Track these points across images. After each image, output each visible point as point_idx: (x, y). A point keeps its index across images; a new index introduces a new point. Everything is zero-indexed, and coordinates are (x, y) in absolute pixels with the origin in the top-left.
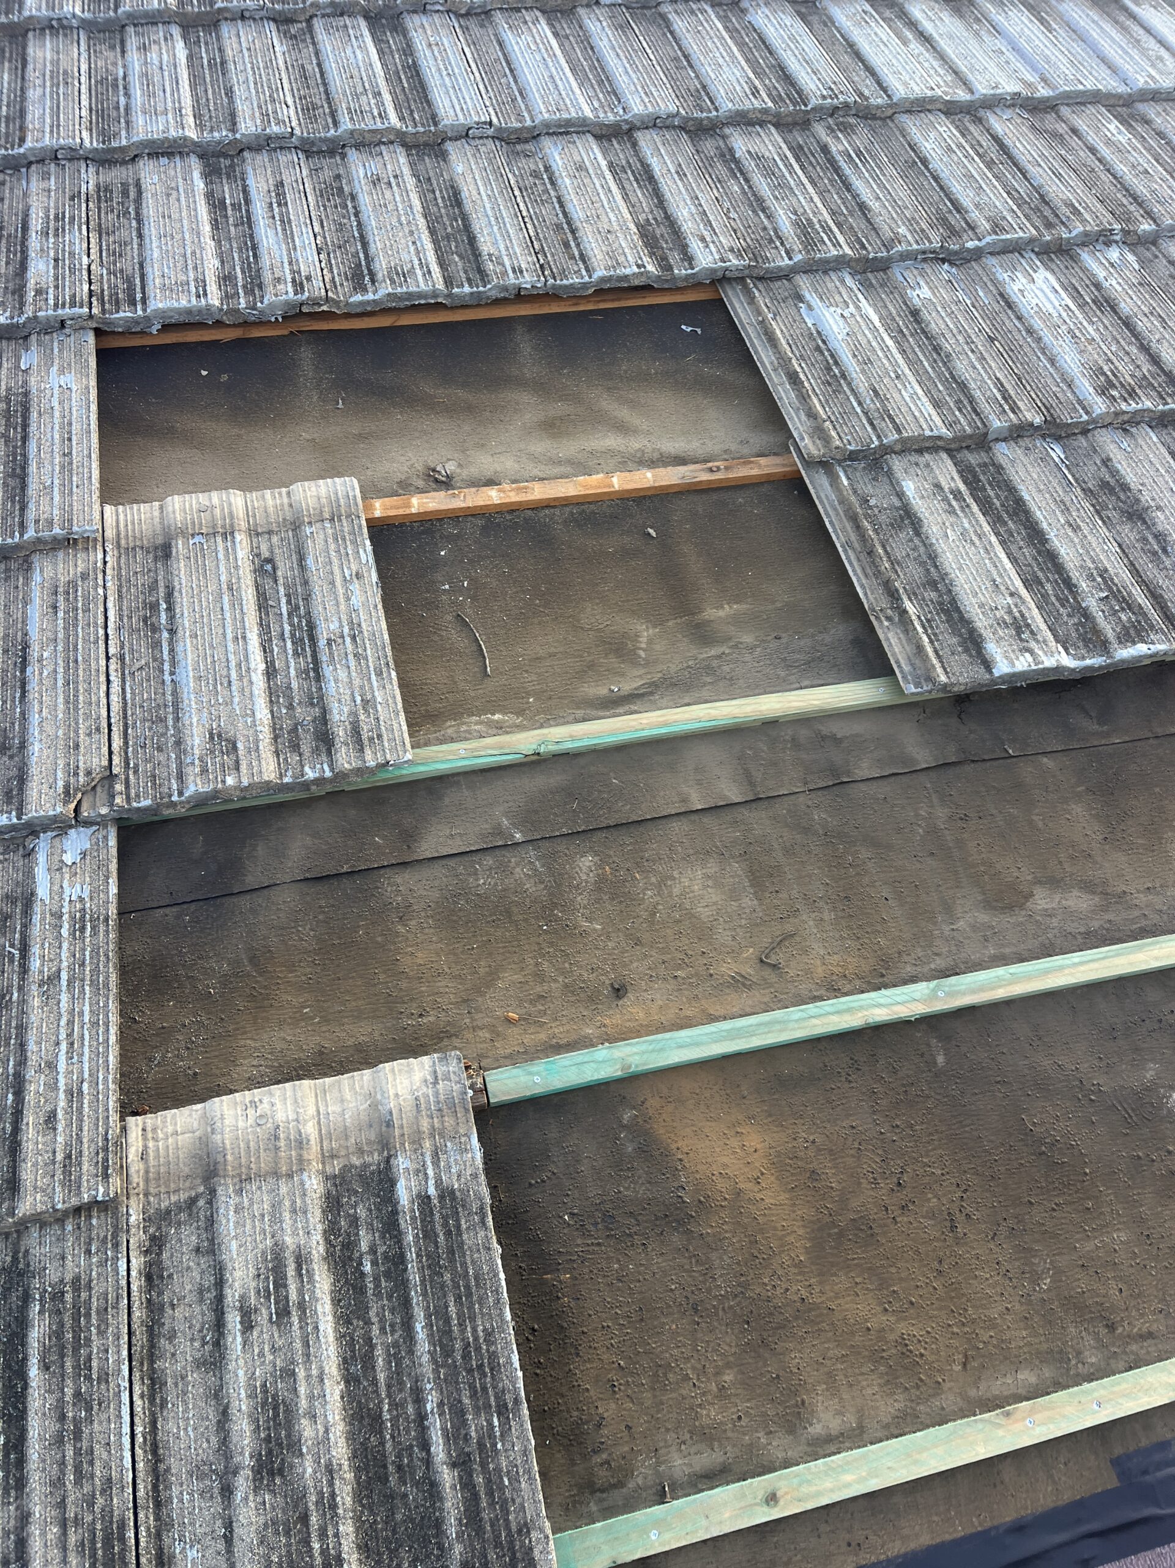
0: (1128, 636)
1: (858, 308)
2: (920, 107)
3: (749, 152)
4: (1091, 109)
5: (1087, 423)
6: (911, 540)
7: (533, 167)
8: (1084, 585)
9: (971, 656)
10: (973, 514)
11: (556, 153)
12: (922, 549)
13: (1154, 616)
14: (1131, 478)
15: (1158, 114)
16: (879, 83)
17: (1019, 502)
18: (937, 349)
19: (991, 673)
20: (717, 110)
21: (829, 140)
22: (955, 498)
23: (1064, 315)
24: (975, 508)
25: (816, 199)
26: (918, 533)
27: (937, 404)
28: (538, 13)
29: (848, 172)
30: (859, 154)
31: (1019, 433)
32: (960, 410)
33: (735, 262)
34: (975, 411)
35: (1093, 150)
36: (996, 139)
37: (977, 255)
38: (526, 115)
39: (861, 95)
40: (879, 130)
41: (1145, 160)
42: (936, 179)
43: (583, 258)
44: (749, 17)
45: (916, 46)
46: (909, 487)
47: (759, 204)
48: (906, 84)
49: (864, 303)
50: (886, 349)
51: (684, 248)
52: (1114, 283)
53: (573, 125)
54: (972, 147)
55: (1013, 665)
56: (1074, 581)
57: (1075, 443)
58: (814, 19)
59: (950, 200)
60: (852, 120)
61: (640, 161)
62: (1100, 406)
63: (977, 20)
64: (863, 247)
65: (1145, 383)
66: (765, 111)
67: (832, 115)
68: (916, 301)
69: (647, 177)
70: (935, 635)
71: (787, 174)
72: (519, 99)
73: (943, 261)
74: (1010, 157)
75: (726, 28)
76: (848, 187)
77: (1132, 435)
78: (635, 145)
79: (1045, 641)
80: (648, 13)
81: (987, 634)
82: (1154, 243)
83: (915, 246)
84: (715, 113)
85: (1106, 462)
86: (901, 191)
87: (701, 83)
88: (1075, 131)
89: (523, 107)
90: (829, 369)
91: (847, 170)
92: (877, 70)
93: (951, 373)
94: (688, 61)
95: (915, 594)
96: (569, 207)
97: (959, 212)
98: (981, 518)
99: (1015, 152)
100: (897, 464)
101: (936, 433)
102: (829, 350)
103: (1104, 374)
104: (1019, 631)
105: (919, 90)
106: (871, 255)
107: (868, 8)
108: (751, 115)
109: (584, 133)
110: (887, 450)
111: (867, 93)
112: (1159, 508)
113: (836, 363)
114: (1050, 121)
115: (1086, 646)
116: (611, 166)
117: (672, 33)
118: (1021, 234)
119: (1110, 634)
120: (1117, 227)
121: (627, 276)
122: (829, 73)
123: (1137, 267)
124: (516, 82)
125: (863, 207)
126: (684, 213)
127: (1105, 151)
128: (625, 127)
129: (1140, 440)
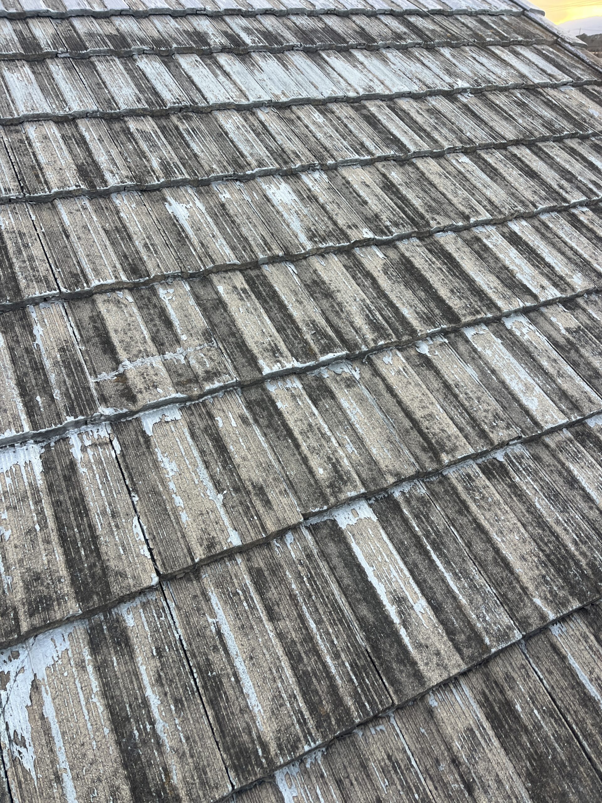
0: (324, 351)
1: (194, 204)
2: (224, 107)
3: (137, 129)
4: (306, 107)
5: (305, 254)
6: (222, 314)
7: (20, 138)
8: (304, 329)
9: (252, 367)
10: (252, 299)
11: (31, 131)
12: (228, 318)
13: (337, 341)
14: (326, 279)
15: (338, 109)
16: (203, 96)
17: (275, 292)
18: (233, 222)
19: (262, 374)
20: (119, 109)
21: (179, 124)
22: (243, 292)
23: (293, 204)
24: (253, 297)
25: (172, 152)
26: (226, 311)
27: (233, 248)
28: (24, 62)
29: (188, 139)
30: (194, 130)
31: (273, 260)
32: (244, 251)
33: (130, 183)
34: (252, 251)
35: (307, 127)
36: (261, 122)
37: (253, 177)
38: (15, 112)
39: (193, 101)
40: (205, 119)
41: (330, 131)
42: (232, 142)
43: (46, 182)
44: (137, 64)
45: (222, 78)
46: (221, 289)
47: (142, 155)
48: (216, 97)
49: (197, 202)
50: (208, 224)
51: (102, 177)
52: (317, 188)
53: (41, 117)
54: (250, 127)
55: (272, 369)
56: (300, 327)
57: (301, 264)
58: (171, 64)
59: (239, 152)
60: (191, 114)
61: (79, 134)
62: (309, 246)
63: (253, 65)
64: (196, 174)
65: (330, 235)
66: (145, 110)
67: (180, 111)
68: (223, 200)
69: (82, 142)
70: (234, 359)
71: (157, 140)
72: (11, 104)
73: (237, 180)
74: (268, 131)
75: (125, 69)
76: (188, 146)
77: (326, 259)
78: (76, 126)
79: (286, 357)
80: (84, 61)
81: (259, 355)
82: (336, 169)
83: (221, 174)
84: (118, 111)
85: (315, 271)
86: (214, 148)
87: (111, 96)
88: (299, 118)
89: (13, 108)
90: (179, 234)
91: (188, 138)
92: (202, 90)
93: (241, 234)
94: (105, 85)
95: (224, 340)
96: (40, 157)
97: (243, 157)
98: (256, 301)
99: (270, 128)
100: (215, 278)
101: (232, 262)
102: (180, 225)
103: (311, 231)
104: (274, 354)
105: (222, 99)
106: (200, 178)
107: (198, 59)
108: (137, 111)
109: (48, 120)
110: (209, 272)
111: (197, 101)
112: (338, 291)
113: (183, 231)
114: (287, 113)
115: (306, 357)
116: (63, 137)
117: (97, 71)
118: (272, 167)
119: (317, 350)
120: (316, 162)
121: (71, 191)
122: (177, 91)
123: (327, 181)
124: (10, 96)
125: (195, 155)
126: (102, 159)
127: (312, 127)
128: (70, 117)
129: (330, 261)
